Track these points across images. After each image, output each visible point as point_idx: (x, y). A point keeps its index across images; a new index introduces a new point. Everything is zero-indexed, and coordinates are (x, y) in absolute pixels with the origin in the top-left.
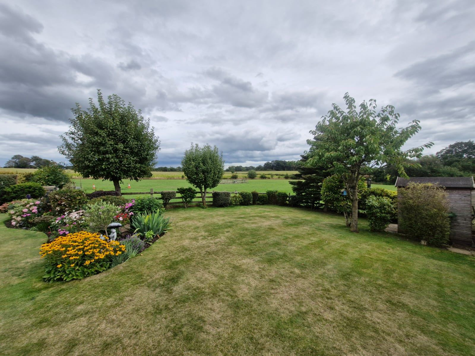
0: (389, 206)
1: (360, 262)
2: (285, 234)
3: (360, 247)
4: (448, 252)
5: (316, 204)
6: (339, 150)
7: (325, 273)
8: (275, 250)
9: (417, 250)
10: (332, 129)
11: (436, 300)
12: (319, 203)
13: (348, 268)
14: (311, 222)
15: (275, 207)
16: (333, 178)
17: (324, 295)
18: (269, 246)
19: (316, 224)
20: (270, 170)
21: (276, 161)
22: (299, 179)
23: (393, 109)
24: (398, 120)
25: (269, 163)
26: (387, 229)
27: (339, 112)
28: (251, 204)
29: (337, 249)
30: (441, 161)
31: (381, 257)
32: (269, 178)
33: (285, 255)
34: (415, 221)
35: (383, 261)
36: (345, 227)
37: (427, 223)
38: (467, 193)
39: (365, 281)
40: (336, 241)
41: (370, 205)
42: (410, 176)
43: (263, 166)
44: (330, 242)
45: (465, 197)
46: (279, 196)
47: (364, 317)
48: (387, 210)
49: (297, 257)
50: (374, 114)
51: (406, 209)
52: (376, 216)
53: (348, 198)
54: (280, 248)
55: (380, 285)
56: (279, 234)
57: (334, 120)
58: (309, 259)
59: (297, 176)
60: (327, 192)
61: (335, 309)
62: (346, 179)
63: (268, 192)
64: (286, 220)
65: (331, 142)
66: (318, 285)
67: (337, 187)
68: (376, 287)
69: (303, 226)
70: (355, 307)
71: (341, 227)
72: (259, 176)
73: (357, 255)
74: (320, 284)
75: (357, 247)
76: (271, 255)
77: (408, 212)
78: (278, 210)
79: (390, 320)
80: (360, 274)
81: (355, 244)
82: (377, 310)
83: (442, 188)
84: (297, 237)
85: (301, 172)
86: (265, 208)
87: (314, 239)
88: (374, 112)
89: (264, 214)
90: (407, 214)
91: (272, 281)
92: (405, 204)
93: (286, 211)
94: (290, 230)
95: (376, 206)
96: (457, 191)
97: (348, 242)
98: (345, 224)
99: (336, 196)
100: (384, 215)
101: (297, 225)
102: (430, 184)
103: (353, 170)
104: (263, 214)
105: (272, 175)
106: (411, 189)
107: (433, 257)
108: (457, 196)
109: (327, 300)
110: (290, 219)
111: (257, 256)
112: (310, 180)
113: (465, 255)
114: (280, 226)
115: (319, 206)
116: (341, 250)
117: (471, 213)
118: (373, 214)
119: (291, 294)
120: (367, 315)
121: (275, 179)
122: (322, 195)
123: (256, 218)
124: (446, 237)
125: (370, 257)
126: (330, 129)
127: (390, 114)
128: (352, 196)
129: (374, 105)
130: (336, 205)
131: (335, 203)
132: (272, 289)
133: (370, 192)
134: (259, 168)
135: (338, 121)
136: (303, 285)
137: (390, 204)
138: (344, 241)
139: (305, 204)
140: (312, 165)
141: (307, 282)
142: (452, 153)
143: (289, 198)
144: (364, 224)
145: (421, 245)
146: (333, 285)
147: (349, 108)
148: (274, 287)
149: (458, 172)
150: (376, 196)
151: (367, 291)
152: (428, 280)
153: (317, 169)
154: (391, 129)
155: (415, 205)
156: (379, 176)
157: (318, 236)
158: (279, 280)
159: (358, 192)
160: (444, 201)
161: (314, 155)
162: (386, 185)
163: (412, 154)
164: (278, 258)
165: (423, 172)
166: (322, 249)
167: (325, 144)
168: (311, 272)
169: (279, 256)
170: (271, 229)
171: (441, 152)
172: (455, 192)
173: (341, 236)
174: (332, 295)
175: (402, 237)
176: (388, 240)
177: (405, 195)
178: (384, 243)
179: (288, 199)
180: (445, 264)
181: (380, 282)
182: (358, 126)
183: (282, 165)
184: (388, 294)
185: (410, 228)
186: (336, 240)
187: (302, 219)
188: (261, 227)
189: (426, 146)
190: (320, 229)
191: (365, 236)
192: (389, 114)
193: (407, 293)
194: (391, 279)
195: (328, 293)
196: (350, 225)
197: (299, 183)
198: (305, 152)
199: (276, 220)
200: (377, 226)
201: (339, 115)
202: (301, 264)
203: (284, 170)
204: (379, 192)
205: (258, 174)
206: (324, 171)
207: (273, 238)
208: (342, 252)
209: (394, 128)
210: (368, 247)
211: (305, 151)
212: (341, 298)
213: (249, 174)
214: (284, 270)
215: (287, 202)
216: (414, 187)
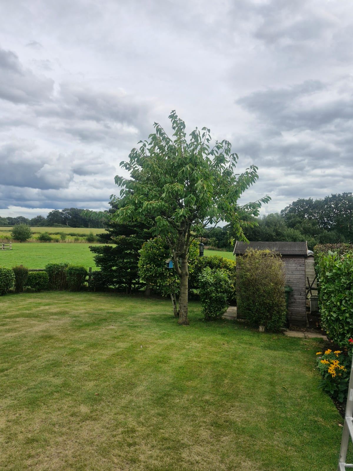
0: (226, 282)
1: (185, 370)
2: (71, 344)
3: (188, 347)
4: (284, 337)
5: (134, 284)
6: (162, 199)
7: (131, 401)
8: (47, 378)
9: (254, 340)
10: (152, 164)
11: (266, 405)
12: (138, 283)
13: (167, 385)
14: (123, 316)
15: (61, 295)
16: (156, 242)
17: (125, 440)
18: (38, 372)
19: (130, 318)
20: (60, 226)
21: (72, 209)
22: (107, 243)
23: (230, 147)
24: (236, 162)
25: (58, 212)
26: (225, 314)
27: (164, 138)
28: (11, 292)
29: (156, 357)
30: (285, 221)
31: (213, 358)
32: (57, 241)
33: (65, 385)
34: (253, 301)
35: (215, 363)
36: (172, 318)
37: (264, 302)
38: (302, 260)
39: (188, 400)
40: (156, 344)
41: (204, 281)
42: (250, 240)
43: (46, 217)
44: (147, 346)
45: (300, 266)
46: (70, 274)
47: (180, 459)
48: (223, 287)
49: (87, 383)
50: (207, 150)
51: (243, 285)
52: (211, 297)
53: (175, 272)
54: (59, 373)
55: (207, 402)
56: (61, 345)
57: (157, 150)
58: (108, 383)
59: (104, 238)
60: (148, 264)
61: (138, 461)
62: (173, 243)
63: (49, 268)
64: (78, 317)
65: (152, 184)
66: (117, 426)
67: (161, 256)
68: (201, 406)
69: (109, 325)
70: (169, 448)
71: (166, 319)
72: (37, 236)
73: (182, 361)
74: (120, 423)
75: (184, 348)
76: (38, 390)
77: (245, 288)
78: (68, 300)
79: (212, 451)
80: (182, 390)
81: (182, 343)
82: (198, 442)
83: (278, 255)
84: (94, 345)
85: (110, 231)
86: (42, 298)
87: (122, 345)
88: (207, 147)
89: (38, 309)
90: (245, 292)
91: (30, 441)
92: (242, 277)
93: (82, 301)
94: (83, 335)
95: (211, 282)
96: (293, 259)
97: (172, 341)
98: (172, 314)
99: (160, 270)
100: (220, 294)
101: (98, 324)
102: (267, 251)
103: (181, 229)
104: (34, 310)
105: (63, 236)
106: (249, 258)
107: (269, 347)
108: (294, 265)
109: (127, 449)
110: (87, 315)
111: (6, 397)
112: (124, 245)
113: (299, 338)
114: (65, 331)
115: (139, 288)
116: (161, 357)
117: (305, 285)
118: (207, 295)
119: (67, 456)
120: (184, 455)
121: (68, 242)
122: (140, 270)
123: (17, 319)
124: (283, 319)
125: (199, 360)
126: (150, 163)
127: (227, 154)
128: (180, 267)
129: (208, 137)
130: (160, 284)
131: (159, 282)
132: (30, 456)
133: (205, 262)
134: (38, 222)
135: (162, 152)
136: (91, 434)
137: (227, 279)
138: (167, 341)
139: (117, 286)
140: (124, 219)
141: (98, 426)
142: (295, 212)
143: (90, 277)
144: (197, 310)
145: (258, 332)
146: (141, 419)
147: (176, 134)
148: (33, 453)
149: (300, 236)
150: (212, 268)
151: (189, 416)
152: (261, 380)
153: (135, 226)
154: (228, 173)
155: (253, 279)
156: (222, 240)
157: (130, 338)
158: (46, 435)
159: (189, 263)
160: (280, 273)
161: (127, 203)
162: (230, 251)
163: (250, 210)
164: (52, 393)
165: (269, 235)
166: (134, 360)
167: (143, 187)
168: (108, 406)
169: (54, 389)
170: (47, 337)
171: (285, 210)
172: (292, 260)
173: (165, 333)
174: (137, 437)
175: (240, 323)
176: (223, 330)
177: (243, 265)
178: (219, 337)
179: (87, 277)
180: (279, 354)
181: (207, 397)
182: (188, 163)
183: (83, 217)
184: (215, 413)
185: (248, 311)
186: (156, 341)
187: (108, 313)
188: (25, 337)
189: (263, 201)
190: (135, 326)
191: (197, 330)
192: (225, 152)
193: (237, 404)
194: (221, 389)
195: (131, 435)
196: (178, 314)
197: (107, 250)
198: (113, 198)
199: (59, 319)
200: (212, 312)
201: (163, 143)
202: (93, 394)
203: (86, 226)
204: (216, 262)
205: (34, 233)
206: (145, 230)
207: (46, 356)
208: (161, 359)
209: (231, 174)
210: (198, 345)
211: (112, 195)
212: (150, 439)
213: (15, 232)
214: (59, 413)
215: (86, 284)
216: (252, 255)
